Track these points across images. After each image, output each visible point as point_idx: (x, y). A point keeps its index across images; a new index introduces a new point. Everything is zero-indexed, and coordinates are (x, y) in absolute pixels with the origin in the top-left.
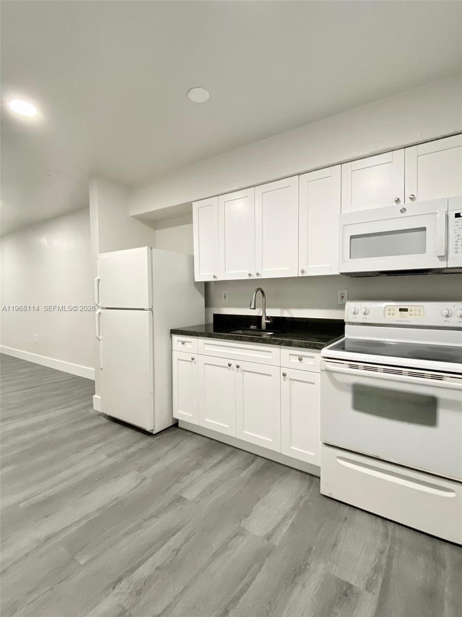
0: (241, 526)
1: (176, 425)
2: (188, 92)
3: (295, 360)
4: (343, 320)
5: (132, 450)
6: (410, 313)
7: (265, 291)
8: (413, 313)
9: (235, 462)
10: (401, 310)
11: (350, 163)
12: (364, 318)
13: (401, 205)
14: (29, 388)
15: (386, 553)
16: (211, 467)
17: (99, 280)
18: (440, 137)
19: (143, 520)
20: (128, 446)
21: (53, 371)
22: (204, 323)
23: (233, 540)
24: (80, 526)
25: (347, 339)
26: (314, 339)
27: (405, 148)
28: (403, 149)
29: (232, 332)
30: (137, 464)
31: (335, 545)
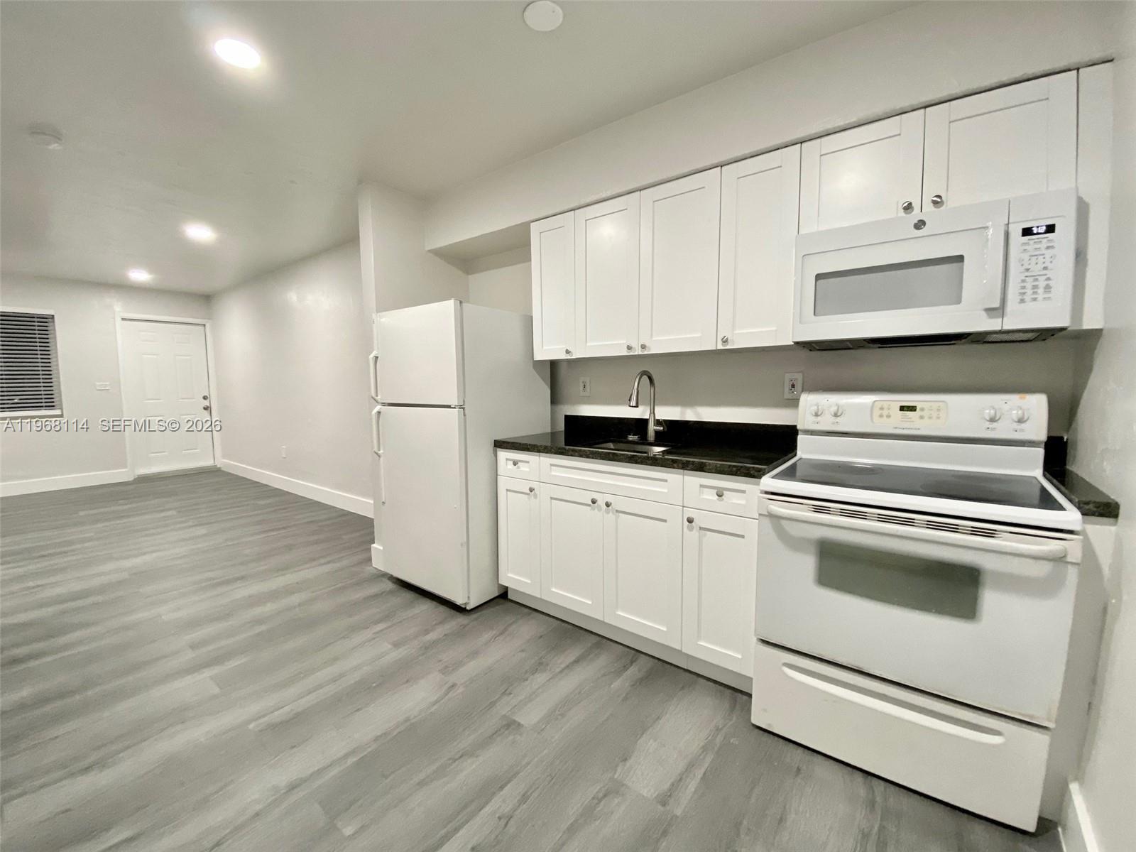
0: (616, 777)
1: (504, 595)
2: (525, 10)
3: (711, 496)
4: (795, 426)
5: (432, 636)
6: (922, 413)
7: (654, 377)
8: (925, 413)
9: (602, 661)
10: (902, 408)
11: (819, 140)
12: (833, 423)
13: (916, 215)
14: (273, 530)
15: (874, 837)
16: (563, 670)
17: (377, 358)
18: (994, 86)
19: (450, 759)
20: (426, 630)
21: (310, 504)
22: (549, 431)
23: (602, 803)
24: (347, 765)
25: (800, 459)
26: (746, 460)
27: (926, 107)
28: (922, 111)
29: (597, 446)
30: (440, 661)
31: (781, 820)
